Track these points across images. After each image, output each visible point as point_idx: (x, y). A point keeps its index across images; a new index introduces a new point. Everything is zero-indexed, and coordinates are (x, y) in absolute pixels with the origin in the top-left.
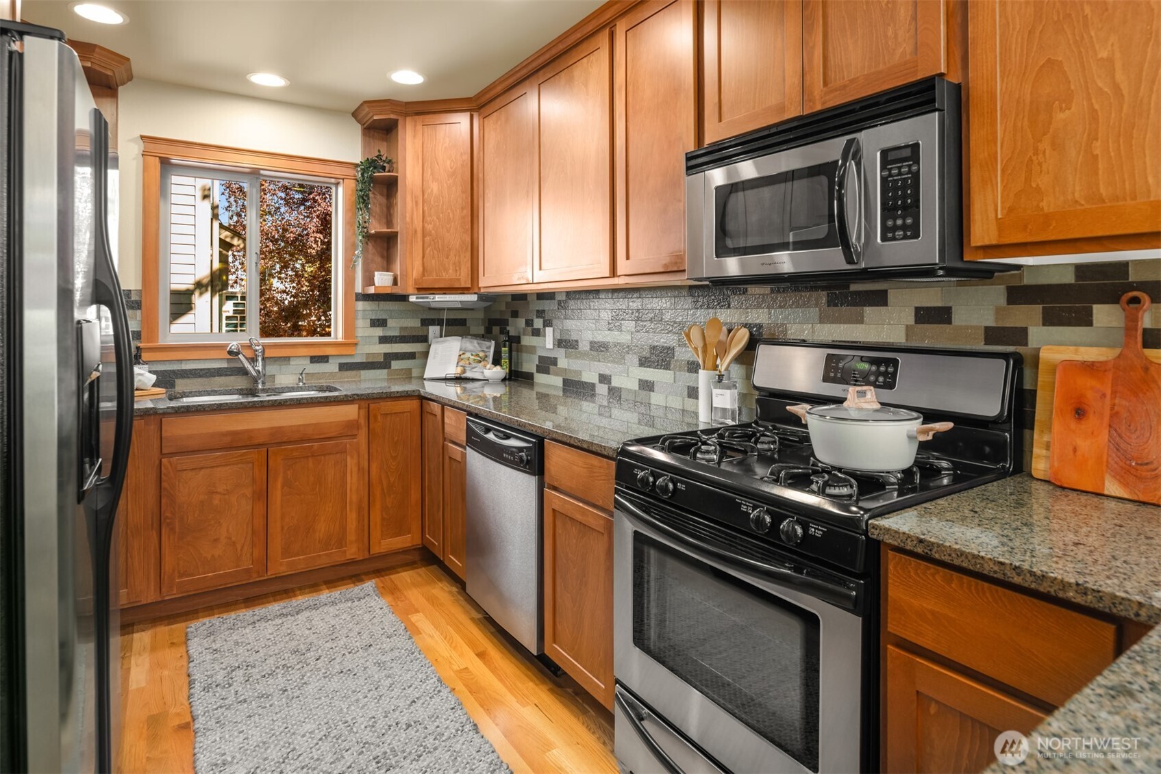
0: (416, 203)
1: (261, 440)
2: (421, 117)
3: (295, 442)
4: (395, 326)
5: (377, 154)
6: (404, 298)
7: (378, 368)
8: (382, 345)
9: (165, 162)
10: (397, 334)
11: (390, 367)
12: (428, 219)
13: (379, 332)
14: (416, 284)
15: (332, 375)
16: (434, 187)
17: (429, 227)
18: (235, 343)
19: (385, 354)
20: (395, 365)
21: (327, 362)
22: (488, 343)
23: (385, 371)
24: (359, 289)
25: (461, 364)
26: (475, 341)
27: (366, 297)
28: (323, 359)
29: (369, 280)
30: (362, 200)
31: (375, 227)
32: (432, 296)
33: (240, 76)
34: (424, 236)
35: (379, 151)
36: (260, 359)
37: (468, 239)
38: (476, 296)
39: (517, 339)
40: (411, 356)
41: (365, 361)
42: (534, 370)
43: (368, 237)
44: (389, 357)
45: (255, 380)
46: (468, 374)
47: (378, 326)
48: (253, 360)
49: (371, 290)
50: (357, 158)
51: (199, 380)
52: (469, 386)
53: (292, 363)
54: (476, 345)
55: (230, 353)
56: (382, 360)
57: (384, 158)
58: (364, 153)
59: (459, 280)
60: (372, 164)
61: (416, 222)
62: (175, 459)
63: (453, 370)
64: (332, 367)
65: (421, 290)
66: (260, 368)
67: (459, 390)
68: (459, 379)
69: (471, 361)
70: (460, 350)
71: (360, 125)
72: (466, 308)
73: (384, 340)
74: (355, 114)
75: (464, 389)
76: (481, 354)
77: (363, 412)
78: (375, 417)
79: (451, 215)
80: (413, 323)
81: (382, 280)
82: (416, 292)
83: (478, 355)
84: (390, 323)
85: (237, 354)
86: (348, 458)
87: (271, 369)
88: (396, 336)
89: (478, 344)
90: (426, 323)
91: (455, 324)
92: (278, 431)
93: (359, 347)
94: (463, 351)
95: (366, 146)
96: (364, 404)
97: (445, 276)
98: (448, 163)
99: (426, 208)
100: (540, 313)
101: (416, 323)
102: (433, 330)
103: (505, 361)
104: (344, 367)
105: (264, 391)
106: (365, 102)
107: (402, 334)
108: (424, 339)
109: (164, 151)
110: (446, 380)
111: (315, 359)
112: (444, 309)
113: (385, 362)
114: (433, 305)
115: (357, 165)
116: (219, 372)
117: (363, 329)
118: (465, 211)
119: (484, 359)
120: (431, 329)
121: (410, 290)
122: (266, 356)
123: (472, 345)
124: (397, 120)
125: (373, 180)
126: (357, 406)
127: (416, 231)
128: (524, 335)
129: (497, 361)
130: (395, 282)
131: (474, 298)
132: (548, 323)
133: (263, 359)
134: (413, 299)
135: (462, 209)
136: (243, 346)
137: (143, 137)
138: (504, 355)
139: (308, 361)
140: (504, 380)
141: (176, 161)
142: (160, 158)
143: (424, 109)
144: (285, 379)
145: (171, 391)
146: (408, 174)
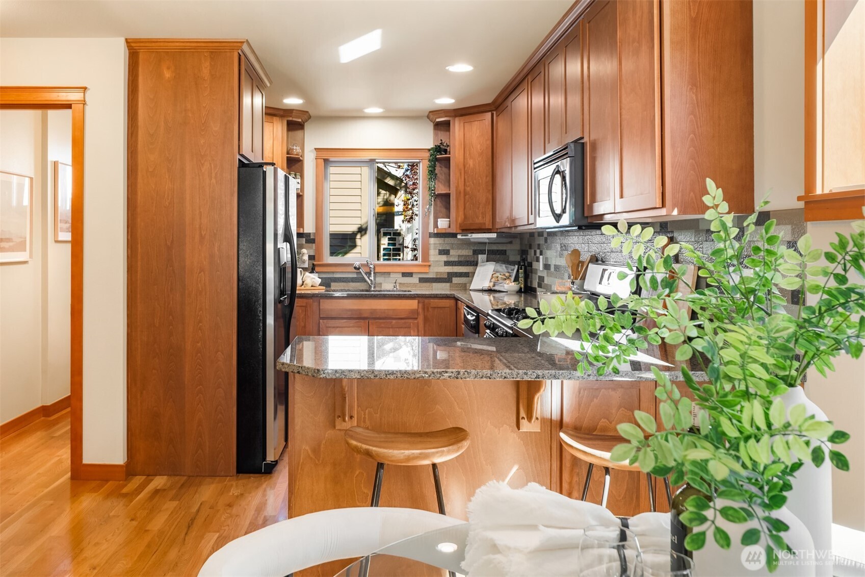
0: (461, 174)
1: (366, 315)
2: (463, 117)
3: (384, 319)
4: (455, 255)
5: (441, 142)
6: (455, 236)
7: (444, 282)
8: (446, 267)
9: (326, 161)
10: (456, 259)
11: (452, 282)
12: (468, 184)
13: (444, 258)
14: (460, 226)
15: (414, 285)
16: (471, 163)
17: (468, 189)
18: (358, 263)
19: (448, 273)
20: (455, 280)
21: (412, 276)
22: (513, 267)
23: (448, 284)
24: (431, 230)
25: (493, 280)
26: (504, 265)
27: (438, 235)
28: (410, 275)
29: (436, 225)
30: (432, 173)
31: (442, 189)
32: (470, 235)
33: (361, 110)
34: (465, 195)
35: (441, 140)
36: (372, 273)
37: (490, 197)
38: (496, 234)
39: (530, 265)
40: (466, 275)
41: (435, 277)
42: (537, 287)
43: (435, 196)
44: (451, 275)
45: (369, 285)
46: (497, 288)
47: (444, 254)
48: (369, 274)
49: (437, 231)
50: (431, 145)
51: (343, 283)
52: (497, 295)
53: (391, 276)
54: (504, 268)
55: (355, 268)
56: (446, 277)
57: (445, 144)
58: (434, 141)
59: (485, 224)
60: (437, 149)
61: (460, 185)
62: (325, 321)
63: (487, 284)
64: (415, 280)
65: (465, 230)
66: (372, 278)
67: (492, 298)
68: (490, 291)
69: (499, 279)
70: (494, 271)
71: (432, 123)
72: (491, 242)
73: (447, 263)
74: (428, 117)
75: (494, 297)
76: (507, 274)
77: (420, 305)
78: (428, 308)
79: (480, 181)
80: (468, 252)
81: (443, 223)
82: (461, 232)
83: (504, 275)
84: (452, 252)
85: (359, 269)
86: (412, 331)
87: (379, 279)
88: (456, 261)
89: (506, 267)
90: (476, 252)
91: (496, 255)
92: (373, 311)
93: (431, 268)
94: (495, 271)
95: (436, 135)
96: (421, 300)
97: (477, 221)
98: (479, 146)
99: (466, 177)
100: (538, 246)
101: (471, 253)
102: (482, 257)
103: (521, 279)
104: (422, 280)
105: (374, 291)
106: (430, 112)
107: (460, 259)
108: (475, 264)
109: (325, 155)
110: (483, 291)
111: (405, 275)
112: (486, 243)
113: (448, 279)
114: (472, 240)
115: (429, 150)
116: (352, 280)
117: (434, 256)
118: (488, 178)
119: (508, 278)
120: (480, 256)
121: (458, 231)
122: (376, 271)
123: (502, 268)
124: (450, 121)
125: (437, 160)
126: (417, 301)
127: (460, 192)
128: (534, 261)
129: (516, 279)
130: (450, 226)
131: (494, 235)
132: (541, 253)
133: (374, 273)
134: (459, 237)
135: (487, 177)
136: (362, 265)
137: (315, 149)
138: (521, 275)
139: (400, 275)
140: (520, 292)
141: (332, 159)
142: (324, 159)
143: (464, 113)
144: (387, 286)
145: (328, 289)
146: (456, 155)
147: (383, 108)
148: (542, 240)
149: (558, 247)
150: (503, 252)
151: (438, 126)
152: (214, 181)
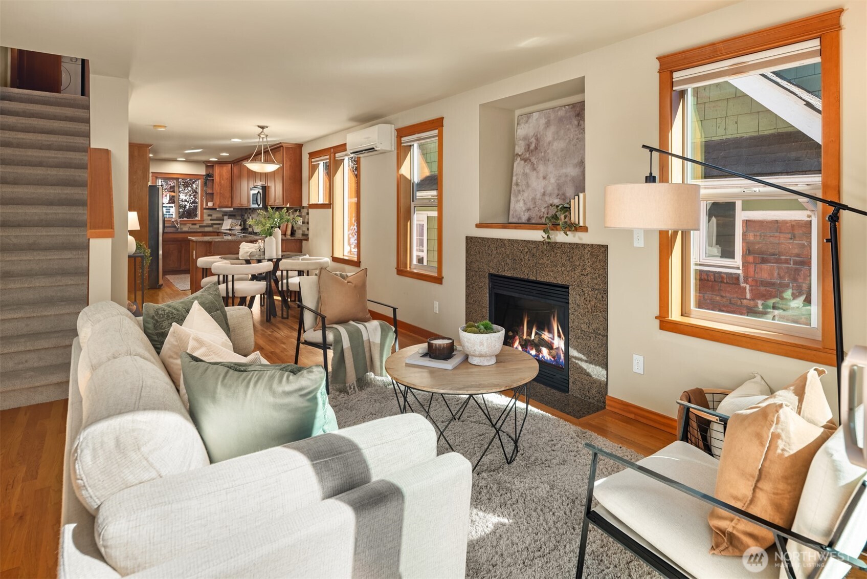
0: (219, 186)
2: (218, 165)
4: (214, 216)
6: (216, 209)
10: (215, 218)
11: (213, 227)
12: (221, 190)
13: (210, 218)
14: (218, 205)
15: (197, 228)
16: (223, 182)
17: (221, 192)
19: (212, 223)
20: (215, 226)
22: (238, 221)
23: (211, 227)
24: (204, 207)
25: (231, 225)
27: (206, 209)
28: (195, 224)
29: (207, 205)
30: (205, 184)
31: (210, 191)
32: (222, 209)
33: (174, 159)
34: (220, 194)
35: (209, 172)
37: (230, 195)
39: (246, 220)
40: (219, 224)
41: (206, 225)
43: (206, 194)
44: (213, 225)
45: (178, 229)
46: (233, 229)
47: (210, 216)
48: (178, 224)
49: (207, 207)
50: (204, 174)
53: (187, 225)
55: (173, 222)
57: (211, 174)
58: (206, 172)
59: (229, 205)
60: (208, 175)
61: (218, 190)
63: (229, 227)
64: (197, 226)
65: (220, 207)
68: (230, 230)
69: (234, 225)
71: (205, 165)
72: (231, 212)
73: (211, 220)
74: (203, 163)
75: (232, 232)
76: (236, 223)
79: (227, 189)
80: (220, 215)
81: (210, 204)
84: (213, 215)
87: (182, 226)
89: (236, 221)
90: (223, 215)
91: (231, 215)
93: (204, 221)
94: (232, 223)
95: (207, 170)
97: (225, 204)
98: (226, 176)
100: (249, 213)
101: (221, 216)
102: (225, 217)
104: (200, 226)
106: (205, 161)
107: (217, 218)
108: (223, 220)
109: (156, 175)
110: (227, 230)
111: (193, 224)
112: (227, 212)
113: (212, 225)
114: (223, 211)
116: (169, 227)
117: (205, 217)
118: (230, 188)
119: (237, 225)
121: (217, 207)
122: (180, 223)
123: (234, 221)
124: (213, 165)
125: (207, 179)
127: (218, 193)
129: (240, 225)
130: (213, 205)
131: (232, 209)
132: (250, 216)
134: (217, 209)
136: (175, 220)
138: (242, 224)
139: (191, 225)
140: (241, 230)
141: (158, 177)
143: (219, 163)
144: (185, 229)
146: (217, 178)
147: (184, 158)
148: (250, 211)
150: (234, 216)
151: (207, 167)
152: (139, 191)
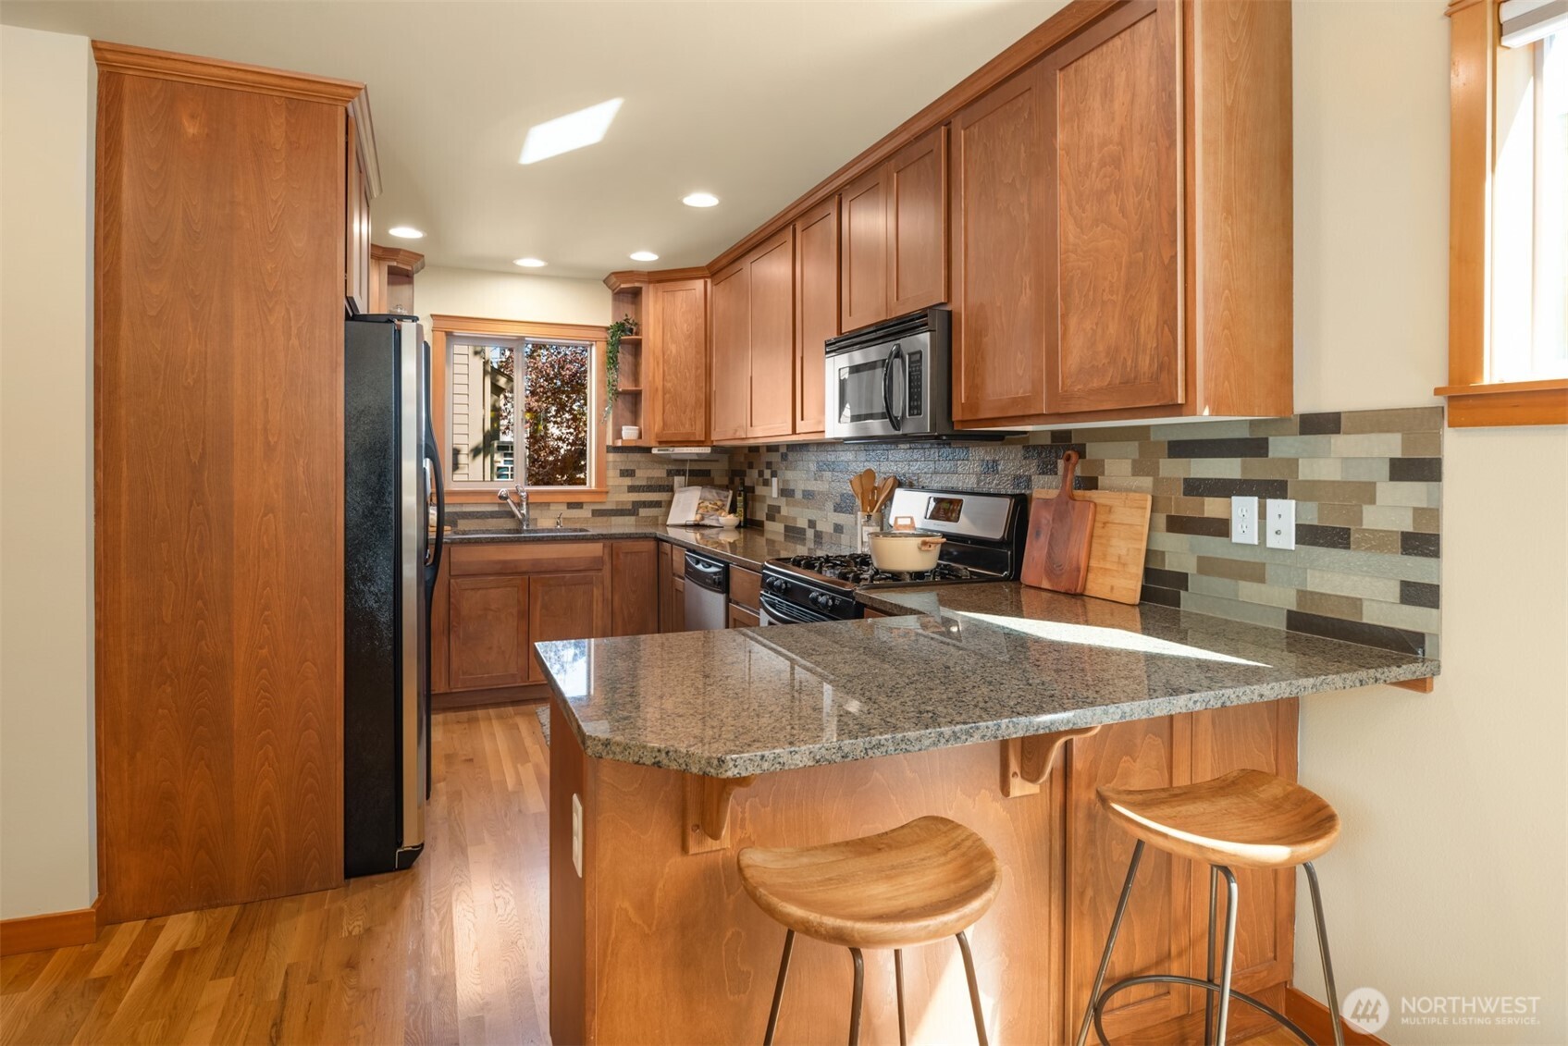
0: (658, 363)
1: (524, 569)
2: (662, 284)
3: (550, 572)
4: (642, 476)
5: (625, 318)
6: (648, 450)
7: (627, 515)
8: (630, 494)
9: (449, 334)
10: (644, 483)
11: (638, 515)
12: (668, 378)
13: (628, 481)
14: (657, 438)
15: (586, 519)
16: (673, 348)
17: (669, 385)
18: (504, 490)
19: (634, 502)
20: (643, 512)
21: (582, 508)
22: (726, 493)
23: (633, 518)
24: (609, 442)
25: (700, 511)
26: (714, 491)
27: (616, 449)
28: (579, 505)
29: (618, 435)
30: (611, 361)
31: (625, 384)
32: (671, 449)
33: (509, 261)
34: (664, 394)
35: (627, 315)
36: (524, 504)
37: (702, 396)
38: (710, 448)
39: (752, 489)
40: (657, 504)
41: (614, 508)
42: (764, 519)
43: (617, 394)
44: (637, 505)
45: (520, 522)
46: (707, 522)
47: (627, 476)
48: (519, 505)
49: (619, 443)
50: (608, 322)
51: (476, 521)
52: (707, 532)
53: (551, 508)
54: (715, 495)
55: (501, 497)
56: (631, 507)
57: (631, 322)
58: (614, 317)
59: (694, 434)
60: (621, 328)
61: (657, 379)
62: (459, 580)
63: (692, 517)
64: (585, 513)
65: (663, 443)
66: (524, 511)
67: (698, 536)
68: (697, 526)
69: (709, 509)
70: (700, 499)
71: (610, 291)
72: (700, 459)
73: (632, 489)
74: (606, 281)
75: (702, 535)
76: (719, 503)
77: (607, 551)
78: (618, 555)
79: (687, 374)
80: (659, 473)
81: (629, 433)
82: (657, 445)
83: (716, 504)
84: (638, 473)
85: (506, 498)
86: (595, 589)
87: (534, 514)
88: (644, 486)
89: (717, 493)
90: (670, 473)
91: (698, 475)
92: (536, 562)
93: (610, 495)
94: (703, 499)
95: (616, 310)
96: (608, 543)
97: (682, 430)
98: (685, 326)
99: (666, 368)
100: (769, 465)
101: (663, 474)
102: (678, 480)
103: (740, 509)
104: (596, 513)
105: (528, 531)
106: (613, 273)
107: (649, 483)
108: (671, 489)
109: (448, 325)
110: (686, 526)
111: (571, 505)
112: (686, 460)
113: (633, 510)
114: (673, 457)
115: (607, 329)
116: (492, 515)
117: (614, 479)
118: (699, 371)
119: (721, 508)
120: (677, 479)
121: (653, 443)
122: (530, 501)
123: (711, 494)
124: (641, 288)
125: (620, 342)
126: (602, 544)
127: (657, 389)
128: (757, 485)
129: (733, 510)
130: (640, 437)
131: (707, 450)
132: (774, 474)
133: (527, 504)
134: (655, 451)
135: (697, 368)
136: (511, 492)
137: (432, 316)
138: (740, 504)
139: (565, 507)
140: (738, 527)
141: (457, 333)
142: (446, 332)
143: (664, 277)
144: (546, 522)
145: (455, 529)
146: (651, 334)
147: (543, 259)
148: (775, 457)
149: (813, 467)
150: (706, 473)
151: (619, 295)
152: (295, 342)
